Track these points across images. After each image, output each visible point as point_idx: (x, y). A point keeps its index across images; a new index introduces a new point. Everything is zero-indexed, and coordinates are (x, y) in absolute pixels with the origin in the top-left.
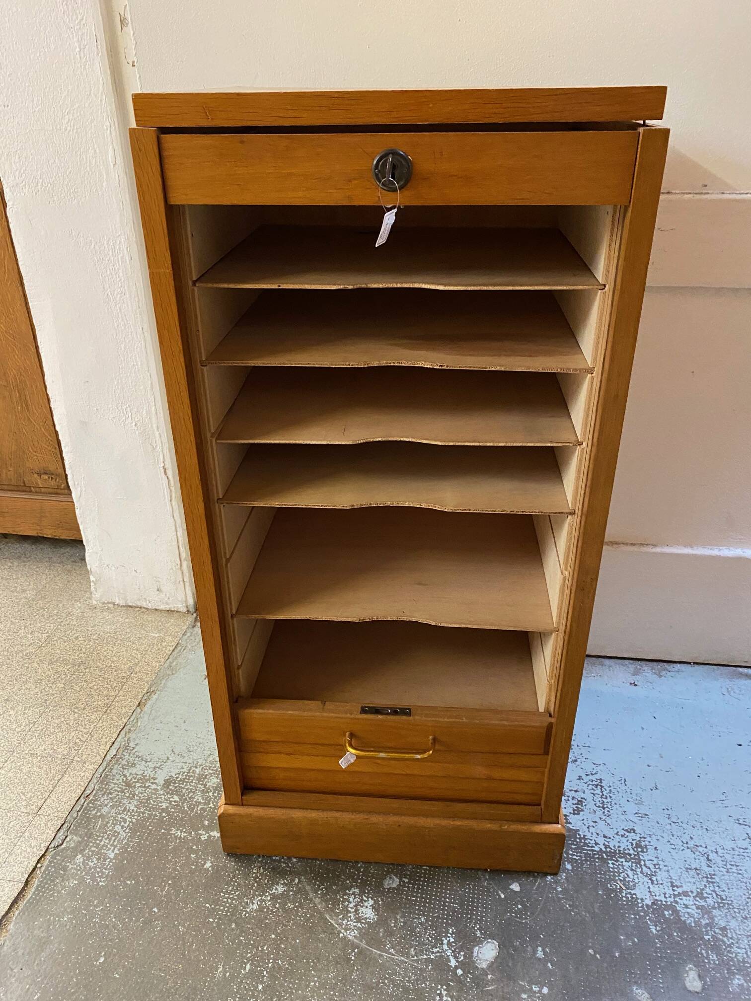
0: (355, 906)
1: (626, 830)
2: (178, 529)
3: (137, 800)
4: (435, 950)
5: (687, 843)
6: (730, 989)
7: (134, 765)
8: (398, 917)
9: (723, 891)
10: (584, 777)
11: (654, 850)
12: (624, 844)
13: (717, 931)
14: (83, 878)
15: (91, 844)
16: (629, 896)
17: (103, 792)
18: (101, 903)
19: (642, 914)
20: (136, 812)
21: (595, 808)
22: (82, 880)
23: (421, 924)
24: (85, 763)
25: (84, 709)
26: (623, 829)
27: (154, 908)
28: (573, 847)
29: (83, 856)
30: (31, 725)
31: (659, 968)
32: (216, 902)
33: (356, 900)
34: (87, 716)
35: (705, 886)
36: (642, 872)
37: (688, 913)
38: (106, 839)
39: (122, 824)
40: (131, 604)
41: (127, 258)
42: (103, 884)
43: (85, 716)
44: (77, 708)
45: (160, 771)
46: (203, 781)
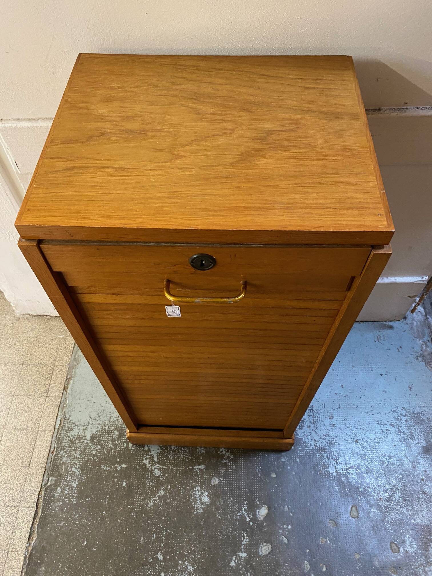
0: (200, 496)
3: (79, 451)
4: (239, 514)
7: (72, 429)
8: (220, 499)
11: (338, 445)
12: (324, 444)
13: (365, 485)
15: (63, 481)
16: (326, 472)
17: (60, 449)
18: (77, 513)
19: (332, 481)
20: (81, 458)
21: (310, 424)
22: (63, 501)
23: (231, 501)
24: (45, 431)
25: (34, 395)
26: (324, 435)
27: (104, 512)
28: (300, 449)
29: (61, 488)
30: (8, 410)
32: (133, 504)
33: (199, 493)
34: (37, 400)
35: (361, 462)
36: (332, 459)
37: (353, 478)
38: (69, 476)
39: (75, 466)
40: (40, 314)
42: (75, 502)
44: (30, 395)
45: (87, 431)
46: (110, 435)
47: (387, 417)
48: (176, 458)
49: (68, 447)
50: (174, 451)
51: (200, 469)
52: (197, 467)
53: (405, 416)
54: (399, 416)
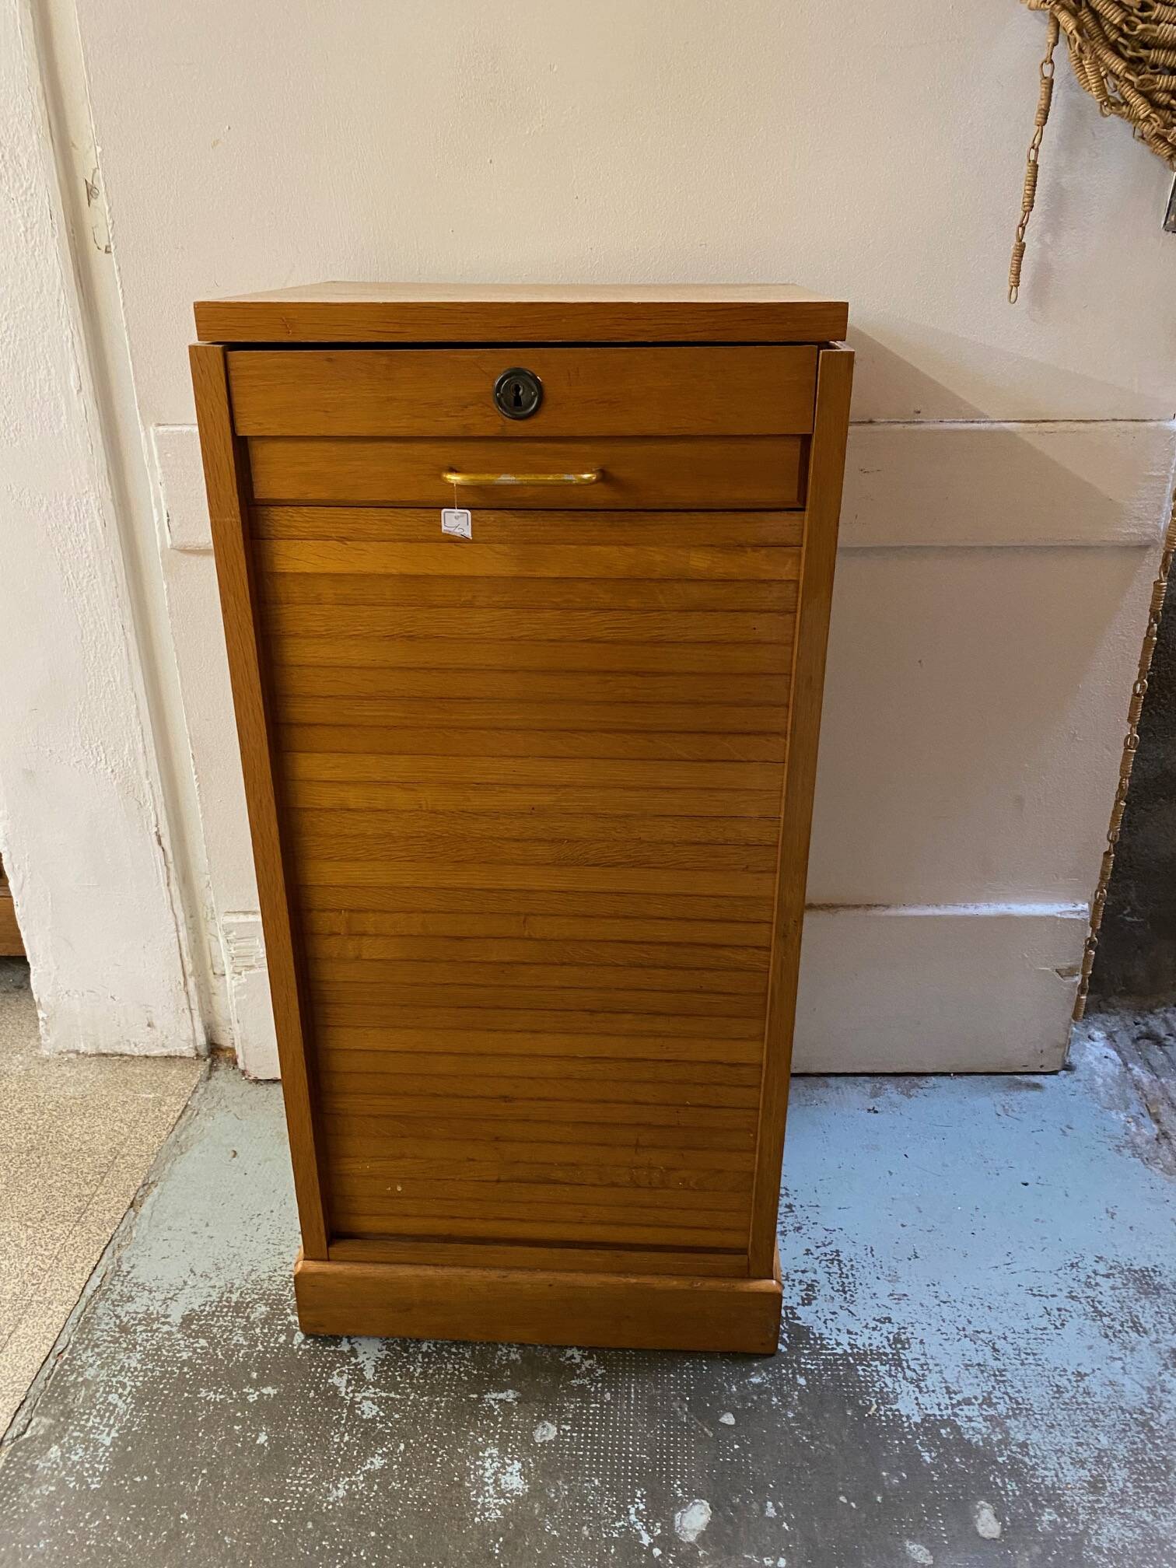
0: (494, 1474)
1: (878, 1321)
2: (180, 928)
3: (140, 1351)
4: (618, 1524)
5: (964, 1329)
6: (1039, 1529)
7: (130, 1299)
8: (560, 1483)
9: (1019, 1391)
10: (813, 1249)
11: (918, 1345)
12: (878, 1340)
13: (1014, 1448)
14: (63, 1480)
15: (72, 1427)
16: (888, 1413)
17: (84, 1346)
19: (910, 1437)
20: (141, 1371)
21: (833, 1294)
22: (62, 1484)
23: (594, 1489)
24: (51, 1303)
25: (42, 1220)
26: (874, 1319)
27: (183, 1513)
28: (806, 1352)
29: (61, 1446)
31: (939, 1511)
32: (280, 1493)
33: (495, 1465)
34: (48, 1230)
35: (993, 1387)
36: (905, 1378)
37: (973, 1429)
38: (95, 1417)
39: (120, 1390)
40: (105, 1051)
41: (98, 524)
42: (98, 1486)
43: (45, 1230)
44: (30, 1219)
45: (174, 1303)
46: (243, 1313)
47: (1056, 1279)
48: (431, 1371)
49: (110, 1342)
50: (425, 1355)
51: (501, 1400)
52: (494, 1395)
53: (1108, 1276)
54: (1089, 1277)
